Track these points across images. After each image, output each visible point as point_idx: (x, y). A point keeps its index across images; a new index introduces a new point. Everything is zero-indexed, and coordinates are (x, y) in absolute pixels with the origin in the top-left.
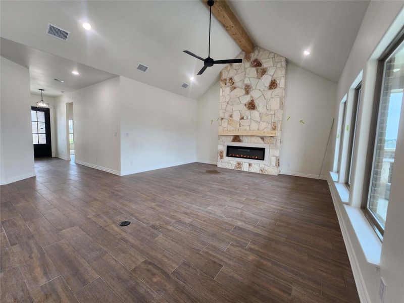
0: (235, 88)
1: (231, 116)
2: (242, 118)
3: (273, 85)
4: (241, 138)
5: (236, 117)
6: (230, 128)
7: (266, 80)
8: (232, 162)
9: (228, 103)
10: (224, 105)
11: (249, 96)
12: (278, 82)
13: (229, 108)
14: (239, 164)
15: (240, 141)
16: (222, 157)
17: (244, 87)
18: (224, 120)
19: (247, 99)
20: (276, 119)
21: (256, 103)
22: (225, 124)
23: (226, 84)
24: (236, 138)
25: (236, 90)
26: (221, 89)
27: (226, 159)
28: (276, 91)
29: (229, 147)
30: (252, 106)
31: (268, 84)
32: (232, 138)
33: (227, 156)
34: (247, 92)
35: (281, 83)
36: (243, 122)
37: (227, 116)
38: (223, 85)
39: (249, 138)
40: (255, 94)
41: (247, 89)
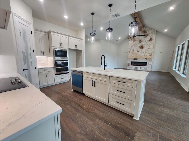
0: (135, 41)
1: (133, 51)
2: (138, 52)
3: (151, 40)
4: (137, 59)
5: (135, 51)
6: (132, 55)
7: (148, 38)
8: (133, 67)
9: (132, 46)
10: (130, 47)
11: (141, 44)
12: (153, 39)
13: (133, 48)
14: (136, 68)
15: (137, 60)
16: (129, 66)
17: (139, 40)
18: (130, 53)
19: (140, 45)
20: (152, 52)
21: (144, 46)
22: (130, 54)
23: (131, 39)
24: (135, 59)
25: (135, 42)
26: (129, 41)
27: (131, 66)
28: (152, 42)
29: (132, 62)
30: (142, 47)
31: (149, 39)
32: (133, 59)
33: (131, 65)
34: (140, 42)
35: (154, 39)
36: (138, 53)
37: (131, 51)
38: (130, 40)
39: (141, 58)
40: (143, 43)
41: (140, 41)
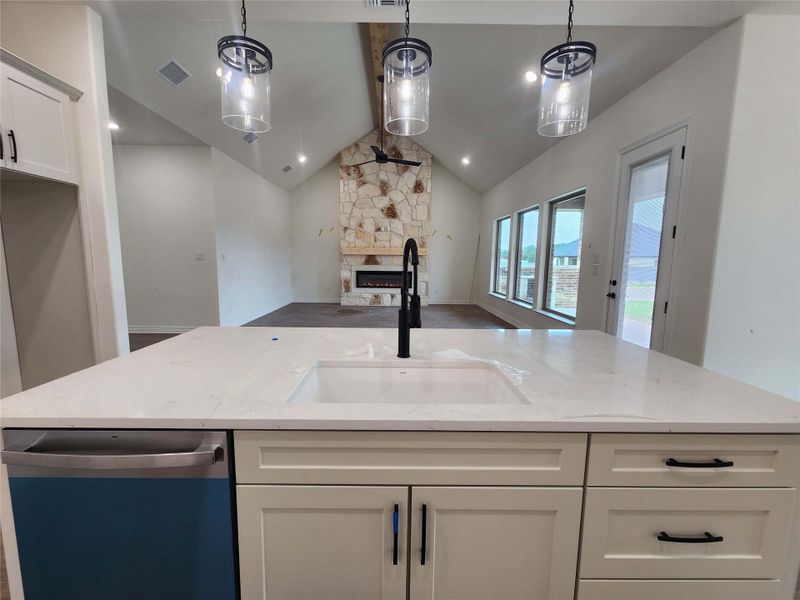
0: (364, 183)
1: (360, 226)
2: (379, 230)
3: (418, 187)
4: (378, 259)
5: (369, 227)
6: (359, 243)
7: (410, 178)
8: (365, 295)
9: (354, 205)
10: (348, 208)
11: (387, 198)
12: (424, 184)
13: (357, 212)
14: (376, 297)
15: (376, 263)
16: (348, 289)
17: (378, 184)
18: (348, 232)
19: (384, 202)
20: (425, 233)
21: (398, 209)
22: (350, 237)
23: (349, 174)
24: (371, 259)
25: (365, 186)
26: (341, 182)
27: (355, 290)
28: (423, 197)
29: (359, 273)
30: (391, 212)
31: (412, 185)
32: (363, 259)
33: (358, 286)
34: (384, 193)
35: (428, 185)
36: (381, 236)
37: (353, 224)
38: (345, 175)
39: (390, 258)
40: (396, 196)
41: (384, 188)
